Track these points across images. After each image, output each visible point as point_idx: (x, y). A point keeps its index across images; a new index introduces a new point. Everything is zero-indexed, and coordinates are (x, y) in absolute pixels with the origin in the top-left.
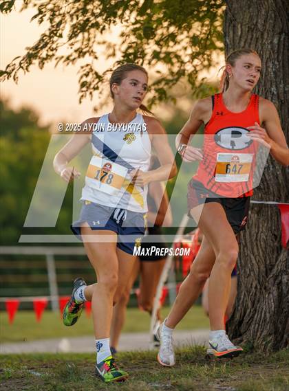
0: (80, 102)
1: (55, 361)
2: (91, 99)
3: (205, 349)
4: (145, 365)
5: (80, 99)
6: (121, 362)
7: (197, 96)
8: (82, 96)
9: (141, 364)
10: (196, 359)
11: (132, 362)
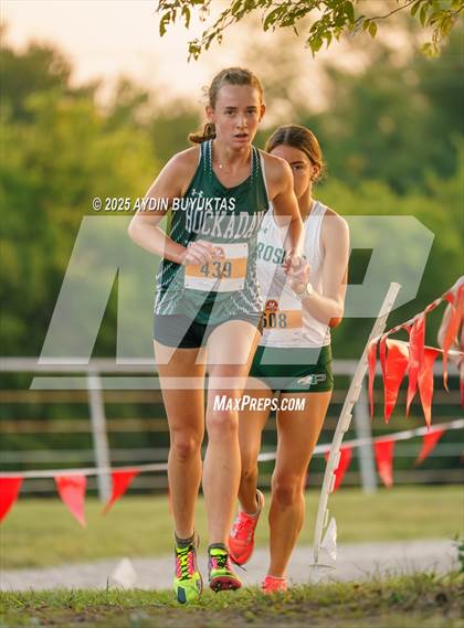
0: (163, 31)
1: (102, 607)
2: (187, 25)
3: (436, 579)
4: (300, 615)
5: (162, 24)
6: (249, 609)
7: (423, 14)
8: (167, 17)
9: (293, 614)
10: (415, 601)
11: (273, 609)
